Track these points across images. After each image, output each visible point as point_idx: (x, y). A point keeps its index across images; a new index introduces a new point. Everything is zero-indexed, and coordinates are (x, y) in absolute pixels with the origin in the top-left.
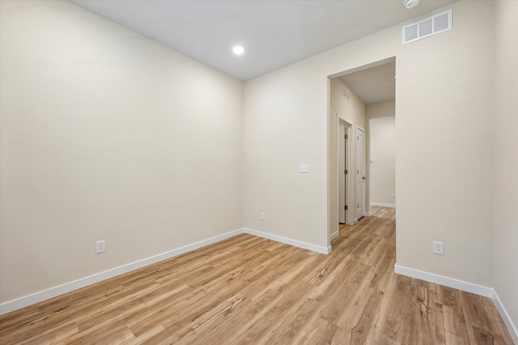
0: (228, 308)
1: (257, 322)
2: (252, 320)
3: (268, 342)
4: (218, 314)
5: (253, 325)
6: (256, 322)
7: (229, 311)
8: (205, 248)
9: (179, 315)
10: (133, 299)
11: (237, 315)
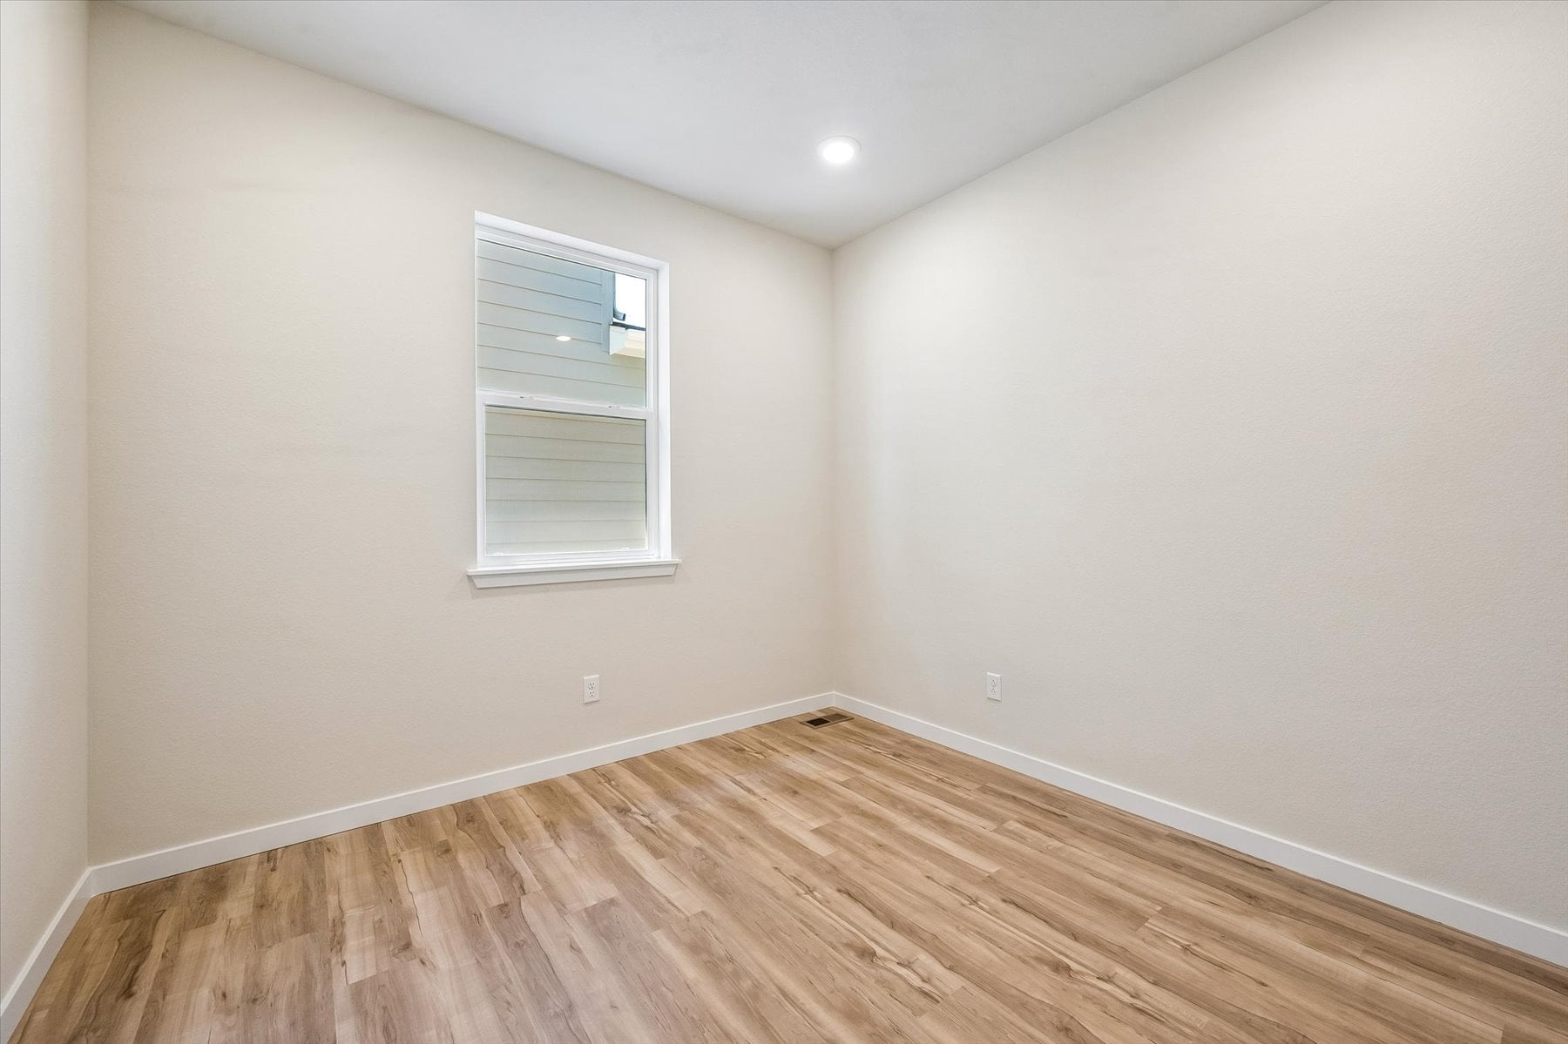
0: (880, 952)
1: (806, 1013)
2: (818, 1002)
3: (720, 1027)
4: (855, 931)
5: (793, 1002)
6: (803, 1011)
7: (866, 954)
8: (1321, 891)
9: (866, 872)
10: (929, 809)
11: (848, 969)
